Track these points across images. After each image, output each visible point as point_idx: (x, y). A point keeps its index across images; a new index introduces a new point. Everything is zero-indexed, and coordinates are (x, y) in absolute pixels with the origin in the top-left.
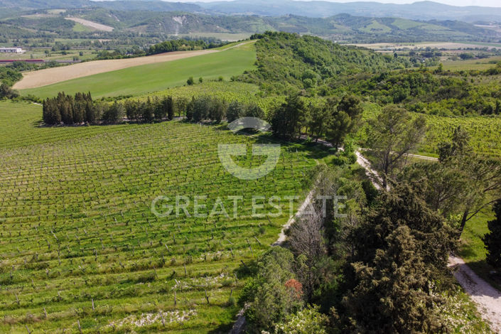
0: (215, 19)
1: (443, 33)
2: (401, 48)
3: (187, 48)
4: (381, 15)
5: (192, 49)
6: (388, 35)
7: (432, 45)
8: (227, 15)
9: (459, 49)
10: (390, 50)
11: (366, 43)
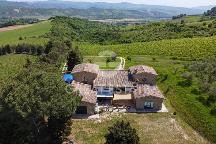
0: (35, 10)
1: (131, 15)
2: (115, 21)
3: (20, 23)
4: (108, 8)
5: (23, 24)
6: (111, 16)
8: (41, 8)
10: (111, 22)
11: (102, 19)
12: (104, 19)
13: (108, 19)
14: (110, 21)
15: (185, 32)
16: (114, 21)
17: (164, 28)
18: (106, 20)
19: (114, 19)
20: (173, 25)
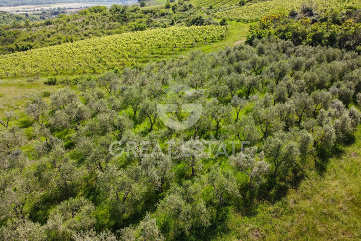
2: (39, 9)
7: (62, 6)
9: (81, 8)
10: (30, 11)
11: (10, 6)
12: (14, 6)
13: (23, 4)
14: (29, 8)
15: (134, 21)
16: (36, 9)
17: (104, 16)
18: (20, 8)
19: (37, 4)
20: (119, 10)
